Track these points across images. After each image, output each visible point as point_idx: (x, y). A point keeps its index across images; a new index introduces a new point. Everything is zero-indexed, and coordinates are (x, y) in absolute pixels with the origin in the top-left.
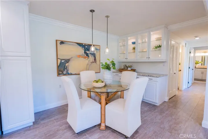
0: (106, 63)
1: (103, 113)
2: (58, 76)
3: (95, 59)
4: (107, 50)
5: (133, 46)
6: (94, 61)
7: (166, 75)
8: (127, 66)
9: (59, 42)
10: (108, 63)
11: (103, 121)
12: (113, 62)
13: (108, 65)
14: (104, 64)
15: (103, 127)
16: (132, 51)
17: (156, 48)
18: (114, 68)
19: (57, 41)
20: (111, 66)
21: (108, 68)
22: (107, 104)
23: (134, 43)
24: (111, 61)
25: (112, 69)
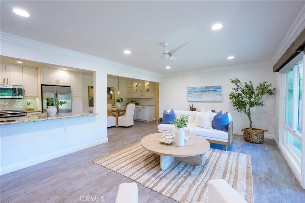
0: (118, 99)
1: (117, 120)
2: (89, 107)
3: (111, 97)
4: (119, 93)
5: (136, 88)
6: (110, 98)
7: (154, 105)
8: (133, 101)
9: (90, 88)
10: (119, 99)
11: (117, 124)
12: (121, 98)
13: (119, 100)
14: (117, 99)
15: (117, 126)
16: (136, 91)
17: (147, 90)
18: (122, 102)
19: (89, 87)
20: (121, 100)
21: (119, 101)
22: (118, 117)
23: (136, 86)
24: (121, 97)
25: (121, 102)
